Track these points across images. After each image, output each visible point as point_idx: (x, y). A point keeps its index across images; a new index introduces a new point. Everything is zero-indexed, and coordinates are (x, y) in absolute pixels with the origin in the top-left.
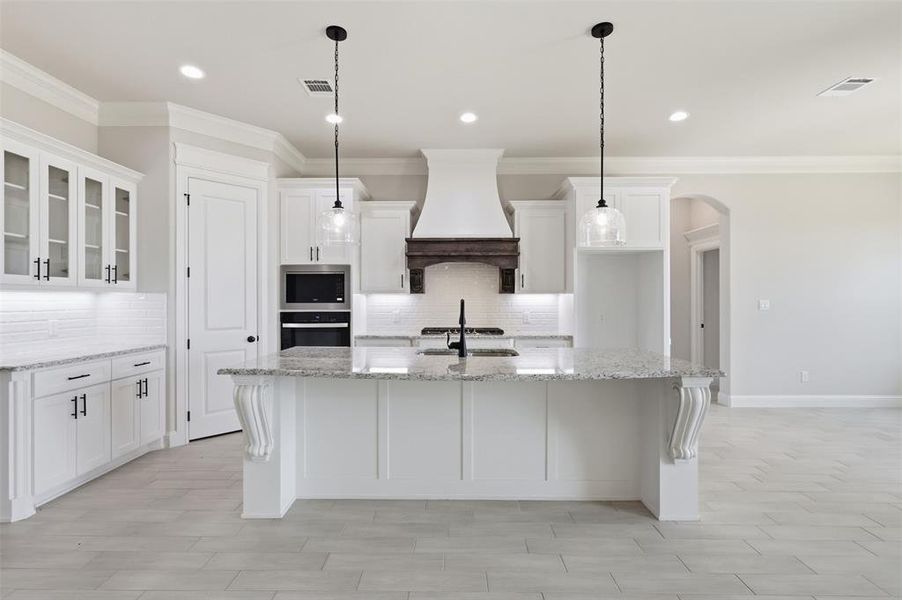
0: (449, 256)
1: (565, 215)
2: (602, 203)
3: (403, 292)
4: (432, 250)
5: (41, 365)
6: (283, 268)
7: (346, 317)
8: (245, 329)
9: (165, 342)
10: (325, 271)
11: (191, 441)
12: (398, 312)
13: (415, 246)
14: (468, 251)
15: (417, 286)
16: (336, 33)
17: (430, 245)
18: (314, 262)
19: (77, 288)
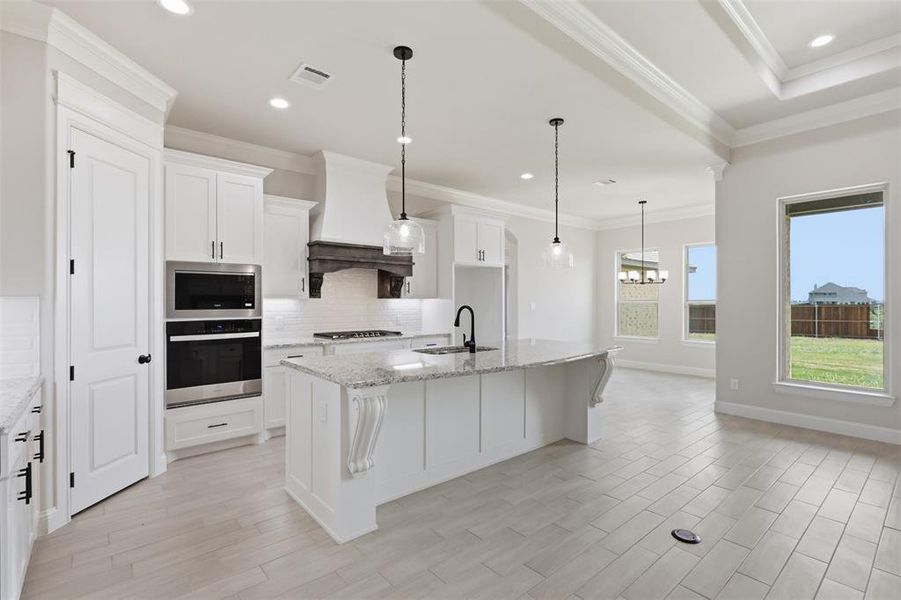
0: (358, 262)
1: (437, 233)
2: (557, 240)
4: (342, 255)
6: (169, 265)
7: (256, 325)
8: (136, 345)
10: (222, 271)
11: (72, 516)
13: (317, 248)
14: (373, 258)
15: (315, 290)
16: (403, 53)
17: (340, 250)
18: (216, 260)
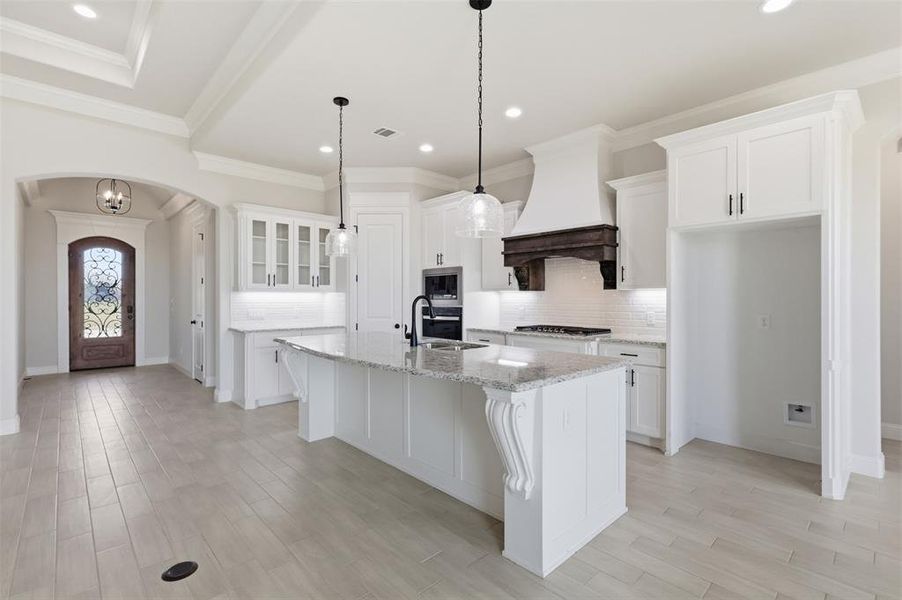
3: (511, 289)
5: (257, 331)
6: (424, 271)
7: (458, 312)
9: (344, 325)
12: (522, 308)
13: (510, 244)
15: (523, 283)
16: (341, 101)
17: (521, 243)
18: (440, 266)
19: (294, 290)
